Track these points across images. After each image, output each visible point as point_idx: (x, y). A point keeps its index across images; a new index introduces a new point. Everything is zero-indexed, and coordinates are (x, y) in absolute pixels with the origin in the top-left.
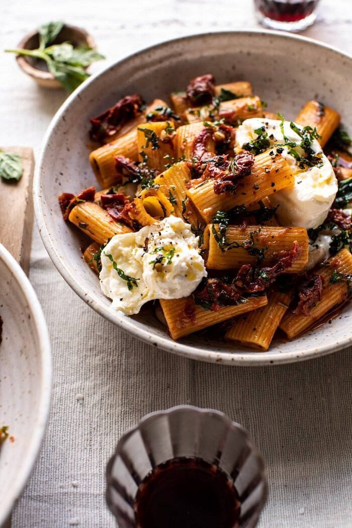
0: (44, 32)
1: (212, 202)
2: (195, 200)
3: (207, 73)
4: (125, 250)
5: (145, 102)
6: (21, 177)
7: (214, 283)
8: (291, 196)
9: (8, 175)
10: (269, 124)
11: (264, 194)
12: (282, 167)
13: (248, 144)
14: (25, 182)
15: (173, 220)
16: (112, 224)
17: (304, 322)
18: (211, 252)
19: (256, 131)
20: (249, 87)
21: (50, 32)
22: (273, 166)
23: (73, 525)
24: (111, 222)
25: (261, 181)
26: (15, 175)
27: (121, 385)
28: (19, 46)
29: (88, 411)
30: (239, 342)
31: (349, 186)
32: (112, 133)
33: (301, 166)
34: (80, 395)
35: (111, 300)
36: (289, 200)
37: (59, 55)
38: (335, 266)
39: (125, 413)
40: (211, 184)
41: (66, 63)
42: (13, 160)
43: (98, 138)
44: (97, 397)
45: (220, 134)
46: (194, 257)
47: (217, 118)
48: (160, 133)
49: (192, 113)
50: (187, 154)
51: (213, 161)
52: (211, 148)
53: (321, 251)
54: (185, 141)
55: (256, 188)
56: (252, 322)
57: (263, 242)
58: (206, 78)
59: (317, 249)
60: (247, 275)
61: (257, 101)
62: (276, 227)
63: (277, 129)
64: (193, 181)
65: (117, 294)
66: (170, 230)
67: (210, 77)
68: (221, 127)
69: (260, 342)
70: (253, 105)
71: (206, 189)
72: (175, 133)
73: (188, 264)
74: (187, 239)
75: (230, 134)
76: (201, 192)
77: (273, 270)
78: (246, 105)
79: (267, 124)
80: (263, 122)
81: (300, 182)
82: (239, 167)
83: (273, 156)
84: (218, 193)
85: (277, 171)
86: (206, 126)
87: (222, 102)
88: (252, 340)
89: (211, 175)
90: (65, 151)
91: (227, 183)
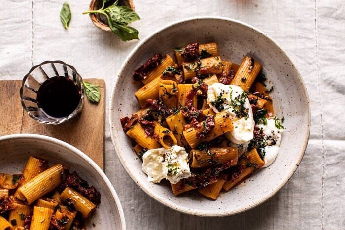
1: (195, 141)
2: (188, 138)
4: (154, 156)
5: (161, 57)
6: (99, 101)
8: (232, 133)
9: (93, 100)
12: (228, 124)
13: (214, 102)
14: (102, 103)
16: (147, 139)
17: (233, 184)
18: (193, 163)
20: (216, 49)
22: (224, 124)
24: (147, 137)
25: (218, 131)
26: (97, 100)
27: (150, 203)
29: (136, 215)
31: (261, 113)
32: (145, 78)
33: (238, 117)
35: (147, 175)
37: (114, 16)
38: (250, 158)
39: (153, 216)
40: (194, 132)
41: (118, 23)
42: (95, 89)
45: (199, 92)
46: (186, 170)
47: (199, 72)
48: (170, 91)
49: (186, 67)
50: (183, 103)
51: (196, 115)
52: (195, 99)
53: (244, 149)
54: (182, 95)
55: (215, 135)
56: (210, 188)
57: (217, 158)
58: (194, 45)
59: (242, 148)
60: (209, 174)
61: (220, 63)
62: (224, 147)
63: (229, 94)
64: (186, 126)
65: (150, 175)
66: (175, 155)
67: (196, 44)
68: (200, 88)
69: (213, 198)
70: (217, 66)
71: (192, 135)
72: (177, 91)
73: (183, 172)
74: (183, 155)
75: (205, 91)
76: (190, 136)
77: (220, 169)
78: (214, 66)
79: (224, 91)
80: (222, 90)
81: (236, 127)
82: (207, 128)
83: (224, 118)
84: (198, 138)
85: (226, 127)
86: (193, 88)
87: (201, 58)
88: (209, 196)
89: (195, 126)
90: (122, 91)
91: (202, 137)
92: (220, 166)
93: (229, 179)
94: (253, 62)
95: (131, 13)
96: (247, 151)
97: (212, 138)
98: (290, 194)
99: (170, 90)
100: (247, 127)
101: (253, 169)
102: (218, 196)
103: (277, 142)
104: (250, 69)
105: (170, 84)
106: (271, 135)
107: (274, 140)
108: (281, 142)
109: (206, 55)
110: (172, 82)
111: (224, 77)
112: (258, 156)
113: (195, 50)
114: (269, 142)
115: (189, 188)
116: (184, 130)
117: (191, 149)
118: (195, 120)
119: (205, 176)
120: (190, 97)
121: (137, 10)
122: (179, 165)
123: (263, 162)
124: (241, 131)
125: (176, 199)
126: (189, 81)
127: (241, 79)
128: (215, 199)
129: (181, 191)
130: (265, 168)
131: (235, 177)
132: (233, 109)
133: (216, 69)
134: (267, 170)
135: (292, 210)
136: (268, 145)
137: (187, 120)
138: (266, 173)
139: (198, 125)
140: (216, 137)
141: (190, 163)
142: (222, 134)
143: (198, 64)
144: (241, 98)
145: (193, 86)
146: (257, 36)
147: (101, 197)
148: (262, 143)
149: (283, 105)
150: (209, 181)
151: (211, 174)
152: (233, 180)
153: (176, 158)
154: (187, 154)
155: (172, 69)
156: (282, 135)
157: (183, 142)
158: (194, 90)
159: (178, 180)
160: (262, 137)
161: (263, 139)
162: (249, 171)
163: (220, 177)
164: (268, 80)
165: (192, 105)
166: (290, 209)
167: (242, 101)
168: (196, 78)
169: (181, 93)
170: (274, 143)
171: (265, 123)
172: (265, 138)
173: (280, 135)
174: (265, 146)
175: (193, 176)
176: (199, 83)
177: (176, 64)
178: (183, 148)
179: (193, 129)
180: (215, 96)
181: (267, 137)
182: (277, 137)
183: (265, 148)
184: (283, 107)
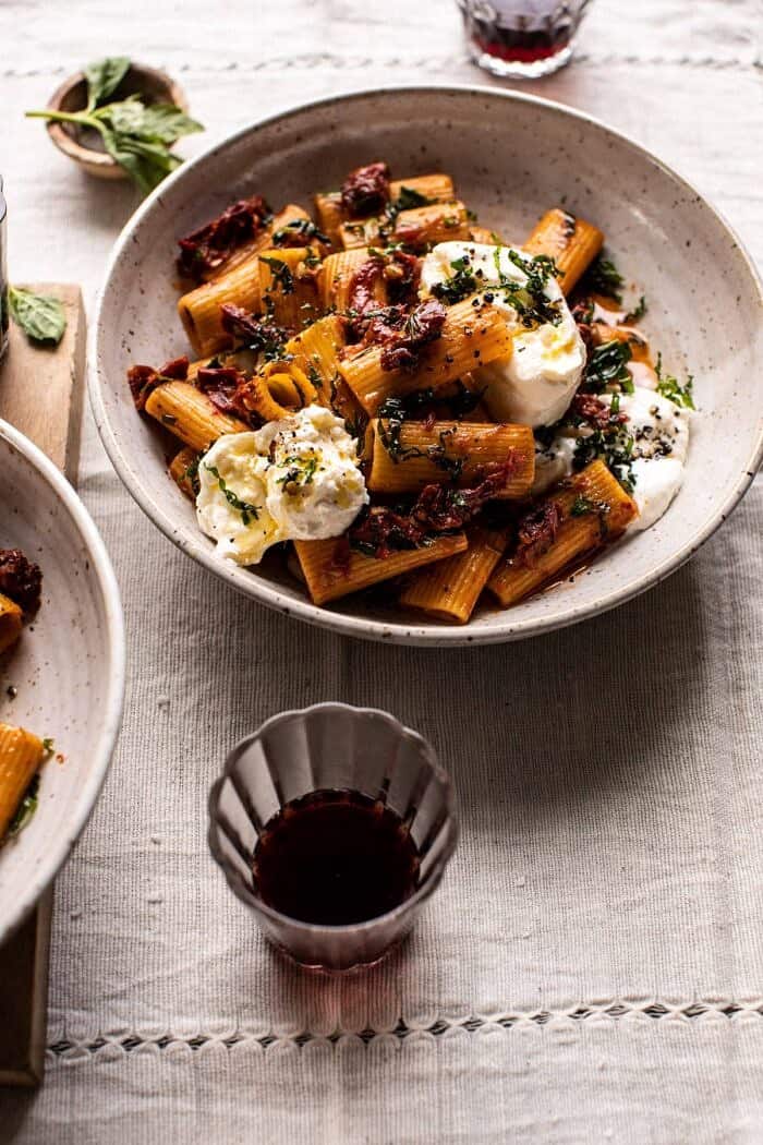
0: (94, 78)
1: (379, 383)
2: (352, 379)
3: (376, 162)
4: (239, 460)
5: (268, 210)
6: (62, 337)
8: (508, 373)
9: (41, 333)
10: (476, 252)
11: (464, 370)
12: (492, 325)
13: (440, 284)
14: (69, 346)
15: (314, 411)
16: (217, 417)
17: (528, 579)
19: (454, 265)
20: (447, 186)
21: (106, 78)
22: (479, 323)
23: (154, 902)
24: (216, 413)
25: (457, 348)
26: (52, 333)
27: (230, 680)
28: (51, 103)
29: (176, 722)
30: (421, 609)
31: (609, 356)
32: (216, 263)
33: (527, 323)
34: (163, 697)
35: (215, 542)
36: (504, 379)
37: (122, 121)
38: (581, 488)
39: (237, 726)
40: (375, 354)
41: (134, 137)
42: (48, 306)
43: (192, 273)
44: (192, 701)
45: (394, 268)
47: (391, 236)
48: (295, 265)
49: (350, 230)
50: (340, 302)
52: (379, 292)
54: (337, 281)
55: (448, 365)
56: (442, 577)
57: (461, 447)
59: (553, 459)
61: (460, 210)
63: (489, 261)
65: (225, 532)
66: (311, 432)
67: (381, 165)
69: (455, 611)
71: (367, 362)
72: (321, 266)
73: (338, 484)
74: (338, 442)
78: (442, 218)
81: (521, 350)
82: (420, 327)
83: (478, 308)
84: (388, 367)
85: (483, 332)
86: (373, 255)
87: (401, 211)
90: (136, 295)
91: (401, 355)
92: (471, 481)
95: (176, 119)
96: (568, 469)
98: (743, 645)
99: (295, 260)
101: (595, 527)
103: (673, 447)
106: (652, 422)
107: (665, 439)
109: (416, 202)
116: (342, 359)
117: (368, 417)
120: (363, 280)
122: (326, 459)
123: (631, 501)
128: (462, 617)
130: (639, 533)
132: (508, 298)
134: (646, 534)
136: (642, 456)
137: (353, 336)
141: (365, 469)
142: (473, 361)
143: (388, 219)
145: (370, 252)
148: (621, 450)
149: (684, 347)
150: (434, 534)
151: (443, 506)
153: (314, 439)
154: (355, 442)
156: (690, 427)
161: (624, 434)
162: (582, 531)
164: (627, 283)
166: (747, 694)
167: (535, 273)
169: (333, 275)
170: (663, 451)
171: (625, 391)
172: (630, 434)
173: (681, 424)
174: (634, 459)
178: (339, 420)
179: (374, 347)
181: (638, 431)
182: (674, 430)
183: (633, 463)
184: (686, 352)
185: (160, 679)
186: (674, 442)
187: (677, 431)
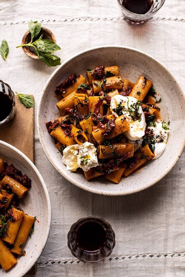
0: (32, 32)
2: (95, 137)
4: (72, 151)
7: (101, 166)
8: (129, 133)
12: (125, 125)
15: (87, 144)
17: (131, 171)
18: (100, 155)
20: (117, 70)
21: (35, 32)
22: (122, 125)
24: (66, 137)
25: (118, 131)
27: (69, 187)
29: (59, 197)
30: (109, 180)
31: (151, 118)
32: (64, 92)
33: (134, 120)
34: (56, 191)
37: (40, 48)
38: (143, 152)
39: (71, 197)
40: (100, 131)
41: (43, 53)
44: (61, 192)
45: (105, 102)
46: (95, 161)
47: (104, 88)
48: (82, 102)
49: (95, 84)
50: (92, 110)
51: (101, 119)
52: (101, 108)
53: (139, 145)
54: (92, 104)
55: (116, 133)
56: (113, 174)
57: (118, 152)
58: (101, 68)
59: (138, 145)
60: (112, 163)
61: (120, 81)
62: (123, 143)
63: (126, 103)
64: (94, 127)
65: (68, 165)
66: (86, 150)
67: (102, 67)
68: (105, 99)
69: (116, 182)
70: (119, 83)
71: (98, 134)
72: (88, 102)
73: (92, 162)
74: (92, 150)
75: (109, 101)
76: (97, 135)
77: (121, 160)
78: (116, 83)
79: (122, 101)
80: (121, 100)
81: (132, 127)
82: (110, 128)
83: (122, 121)
84: (103, 136)
85: (124, 127)
86: (100, 99)
87: (106, 77)
88: (113, 181)
89: (100, 127)
90: (47, 102)
91: (106, 135)
92: (120, 157)
93: (128, 168)
94: (146, 80)
95: (53, 45)
96: (141, 146)
97: (114, 136)
99: (82, 100)
100: (139, 127)
101: (146, 160)
102: (120, 181)
103: (164, 140)
104: (143, 86)
105: (83, 96)
106: (160, 135)
107: (162, 138)
108: (167, 140)
109: (110, 75)
110: (84, 95)
111: (124, 91)
112: (150, 150)
113: (101, 71)
114: (158, 140)
115: (98, 174)
116: (93, 130)
117: (98, 145)
118: (101, 123)
119: (109, 165)
120: (98, 106)
121: (58, 43)
122: (90, 157)
123: (153, 155)
124: (136, 130)
125: (88, 183)
126: (97, 94)
127: (136, 92)
128: (117, 183)
129: (92, 177)
130: (155, 159)
131: (132, 166)
132: (130, 114)
133: (117, 85)
134: (157, 160)
135: (178, 191)
136: (157, 142)
137: (95, 123)
138: (156, 163)
139: (103, 126)
140: (117, 135)
141: (98, 155)
142: (121, 133)
143: (104, 81)
144: (136, 106)
145: (99, 98)
146: (148, 60)
147: (32, 182)
148: (153, 141)
150: (112, 169)
151: (114, 164)
152: (131, 169)
153: (87, 152)
154: (96, 149)
155: (84, 85)
156: (168, 135)
157: (92, 140)
158: (101, 101)
159: (89, 168)
160: (153, 136)
161: (153, 137)
162: (143, 162)
163: (121, 166)
164: (158, 93)
165: (99, 112)
167: (136, 108)
168: (102, 92)
169: (91, 103)
170: (162, 141)
171: (154, 126)
172: (155, 137)
173: (166, 135)
174: (155, 143)
175: (100, 165)
176: (104, 96)
177: (88, 82)
178: (92, 144)
179: (99, 129)
180: (116, 105)
181: (157, 136)
182: (164, 136)
183: (155, 144)
184: (169, 113)
185: (55, 187)
186: (164, 139)
187: (165, 137)
